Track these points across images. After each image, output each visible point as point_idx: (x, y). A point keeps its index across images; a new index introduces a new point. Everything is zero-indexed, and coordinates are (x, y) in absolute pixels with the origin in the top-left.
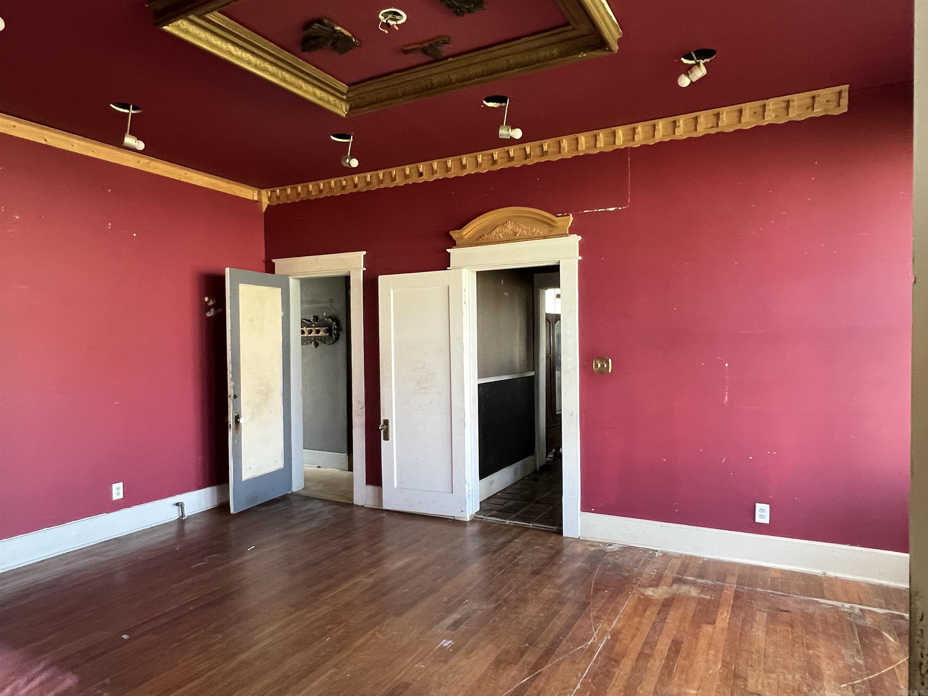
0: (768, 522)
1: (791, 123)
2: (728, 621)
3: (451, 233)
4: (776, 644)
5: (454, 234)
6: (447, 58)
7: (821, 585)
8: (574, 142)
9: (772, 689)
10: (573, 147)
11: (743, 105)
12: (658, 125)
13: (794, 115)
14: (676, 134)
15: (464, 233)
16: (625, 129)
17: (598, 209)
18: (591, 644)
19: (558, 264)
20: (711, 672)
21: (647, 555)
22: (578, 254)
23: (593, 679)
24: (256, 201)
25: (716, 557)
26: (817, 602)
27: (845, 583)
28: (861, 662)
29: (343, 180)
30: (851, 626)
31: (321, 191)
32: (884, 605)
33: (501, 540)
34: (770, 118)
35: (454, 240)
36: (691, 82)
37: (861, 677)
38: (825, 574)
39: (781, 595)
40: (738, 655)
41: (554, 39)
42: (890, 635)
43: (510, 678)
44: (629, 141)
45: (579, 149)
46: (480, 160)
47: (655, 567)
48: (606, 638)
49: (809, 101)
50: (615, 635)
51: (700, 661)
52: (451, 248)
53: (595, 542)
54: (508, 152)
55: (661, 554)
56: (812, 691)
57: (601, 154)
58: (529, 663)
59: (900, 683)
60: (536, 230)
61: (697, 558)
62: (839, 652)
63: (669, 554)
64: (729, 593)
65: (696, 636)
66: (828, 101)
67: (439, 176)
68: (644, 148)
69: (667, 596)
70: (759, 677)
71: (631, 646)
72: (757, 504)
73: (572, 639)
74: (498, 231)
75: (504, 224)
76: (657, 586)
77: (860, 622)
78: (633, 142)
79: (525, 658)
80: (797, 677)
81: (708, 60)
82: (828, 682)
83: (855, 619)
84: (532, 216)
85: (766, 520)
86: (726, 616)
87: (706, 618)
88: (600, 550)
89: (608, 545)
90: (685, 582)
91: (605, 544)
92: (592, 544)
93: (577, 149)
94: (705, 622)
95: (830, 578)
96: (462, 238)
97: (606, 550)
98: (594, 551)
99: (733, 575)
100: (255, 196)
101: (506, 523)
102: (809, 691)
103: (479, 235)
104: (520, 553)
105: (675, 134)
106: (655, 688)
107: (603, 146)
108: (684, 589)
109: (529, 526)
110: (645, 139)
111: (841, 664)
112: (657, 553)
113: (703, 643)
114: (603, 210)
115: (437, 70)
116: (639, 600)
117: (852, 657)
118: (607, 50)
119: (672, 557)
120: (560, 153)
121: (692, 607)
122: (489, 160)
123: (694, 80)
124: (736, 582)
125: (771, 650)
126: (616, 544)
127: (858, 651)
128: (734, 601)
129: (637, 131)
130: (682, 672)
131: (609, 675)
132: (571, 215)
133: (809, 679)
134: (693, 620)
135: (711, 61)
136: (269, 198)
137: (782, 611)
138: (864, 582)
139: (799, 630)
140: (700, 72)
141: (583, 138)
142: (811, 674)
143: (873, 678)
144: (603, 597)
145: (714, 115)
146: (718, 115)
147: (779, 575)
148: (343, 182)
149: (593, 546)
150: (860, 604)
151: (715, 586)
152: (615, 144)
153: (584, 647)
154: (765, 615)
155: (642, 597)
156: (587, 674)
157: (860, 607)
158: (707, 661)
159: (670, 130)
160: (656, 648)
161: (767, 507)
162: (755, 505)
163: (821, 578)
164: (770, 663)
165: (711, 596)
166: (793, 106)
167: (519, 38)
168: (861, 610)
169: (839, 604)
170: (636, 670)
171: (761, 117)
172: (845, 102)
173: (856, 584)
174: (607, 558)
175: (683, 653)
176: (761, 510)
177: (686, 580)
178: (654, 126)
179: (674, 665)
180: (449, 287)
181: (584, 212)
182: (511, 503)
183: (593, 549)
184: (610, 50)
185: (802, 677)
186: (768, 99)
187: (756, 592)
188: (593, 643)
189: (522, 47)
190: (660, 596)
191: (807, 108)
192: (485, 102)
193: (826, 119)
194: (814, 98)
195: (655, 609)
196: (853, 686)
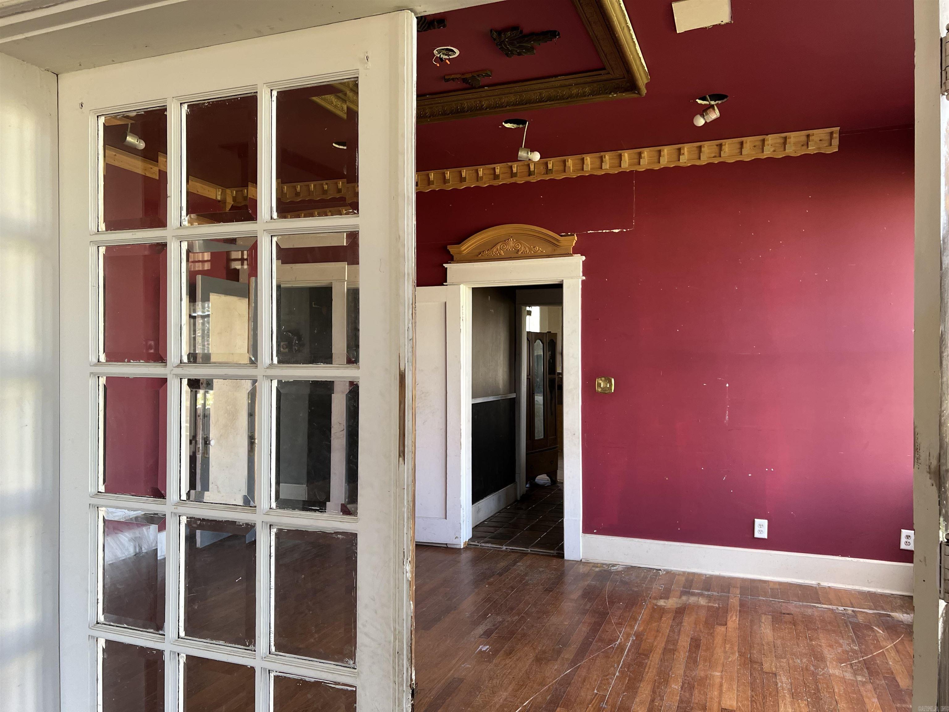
0: (766, 537)
1: (788, 158)
2: (738, 622)
3: (449, 247)
4: (783, 638)
5: (452, 249)
6: (483, 87)
7: (817, 593)
8: (580, 162)
9: (785, 670)
10: (579, 167)
11: (744, 139)
12: (663, 150)
13: (792, 150)
14: (681, 161)
15: (463, 248)
16: (630, 152)
17: (603, 230)
18: (619, 643)
19: (561, 283)
20: (730, 660)
21: (652, 574)
22: (581, 274)
23: (628, 669)
24: (219, 201)
25: (717, 573)
26: (815, 606)
27: (837, 591)
28: (856, 648)
29: (324, 183)
30: (846, 623)
31: (297, 194)
32: (873, 607)
33: (502, 564)
34: (768, 152)
35: (452, 255)
36: (706, 122)
37: (857, 658)
38: (819, 584)
39: (781, 602)
40: (751, 647)
41: (589, 80)
42: (879, 628)
43: (554, 670)
44: (635, 165)
45: (585, 169)
46: (481, 173)
47: (661, 583)
48: (631, 639)
49: (804, 139)
50: (638, 636)
51: (719, 652)
52: (448, 263)
53: (598, 564)
54: (511, 167)
55: (665, 572)
56: (818, 669)
57: (607, 175)
58: (567, 659)
59: (889, 660)
60: (539, 248)
61: (700, 575)
62: (837, 642)
63: (672, 572)
64: (735, 601)
65: (712, 634)
66: (821, 140)
67: (436, 187)
68: (649, 172)
69: (679, 606)
70: (772, 662)
71: (655, 644)
72: (756, 520)
73: (601, 640)
74: (499, 247)
75: (505, 241)
76: (667, 598)
77: (854, 620)
78: (639, 166)
79: (562, 655)
80: (804, 660)
81: (720, 102)
82: (830, 662)
83: (848, 618)
84: (535, 234)
85: (765, 535)
86: (735, 619)
87: (718, 621)
88: (604, 570)
89: (611, 566)
90: (693, 594)
91: (608, 565)
92: (595, 565)
93: (583, 169)
94: (717, 624)
95: (824, 588)
96: (460, 253)
97: (610, 570)
98: (600, 571)
99: (735, 587)
100: (219, 195)
101: (503, 549)
102: (815, 669)
103: (478, 251)
104: (526, 574)
105: (679, 160)
106: (685, 672)
107: (608, 168)
108: (693, 600)
109: (528, 551)
110: (649, 163)
111: (840, 650)
112: (660, 572)
113: (719, 640)
114: (607, 231)
115: (470, 96)
116: (654, 610)
117: (849, 644)
118: (636, 93)
119: (676, 574)
120: (565, 172)
121: (703, 614)
122: (491, 174)
123: (708, 121)
124: (739, 593)
125: (779, 642)
126: (619, 565)
127: (853, 641)
128: (740, 607)
129: (643, 155)
130: (705, 660)
131: (641, 665)
132: (575, 235)
133: (814, 661)
134: (706, 623)
135: (722, 103)
136: (234, 199)
137: (784, 614)
138: (855, 590)
139: (800, 627)
140: (714, 115)
141: (589, 159)
142: (816, 658)
143: (868, 659)
144: (619, 608)
145: (717, 145)
146: (720, 146)
147: (777, 587)
148: (324, 186)
149: (597, 567)
150: (853, 607)
151: (721, 596)
152: (620, 166)
153: (614, 646)
154: (770, 617)
155: (656, 607)
156: (622, 665)
157: (852, 609)
158: (725, 652)
159: (675, 156)
160: (678, 644)
161: (765, 522)
162: (754, 521)
163: (816, 588)
164: (780, 651)
165: (719, 604)
166: (790, 143)
167: (556, 76)
168: (853, 611)
169: (834, 607)
170: (665, 661)
171: (761, 151)
172: (836, 142)
173: (846, 591)
174: (613, 576)
175: (703, 647)
176: (760, 525)
177: (692, 592)
178: (660, 151)
179: (697, 656)
180: (446, 303)
181: (589, 232)
182: (500, 530)
183: (597, 569)
184: (639, 93)
185: (808, 661)
186: (767, 135)
187: (759, 600)
188: (621, 642)
189: (558, 84)
190: (672, 606)
191: (803, 145)
192: (503, 123)
193: (819, 156)
194: (808, 136)
195: (671, 615)
196: (851, 664)
